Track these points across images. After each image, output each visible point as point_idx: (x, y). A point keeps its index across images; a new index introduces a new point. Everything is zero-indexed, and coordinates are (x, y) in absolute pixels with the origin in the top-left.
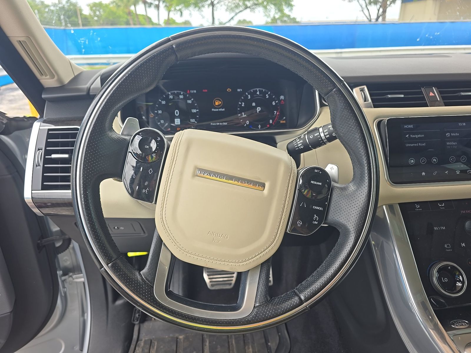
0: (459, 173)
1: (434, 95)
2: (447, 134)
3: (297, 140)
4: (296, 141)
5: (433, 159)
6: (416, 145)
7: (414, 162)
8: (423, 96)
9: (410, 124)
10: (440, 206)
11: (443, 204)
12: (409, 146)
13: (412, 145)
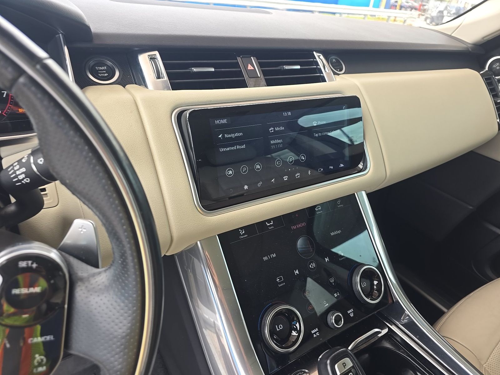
0: (287, 179)
1: (253, 68)
2: (270, 130)
3: (15, 166)
4: (13, 169)
5: (256, 166)
6: (233, 148)
7: (232, 173)
8: (240, 69)
9: (222, 118)
10: (268, 225)
11: (272, 222)
12: (224, 151)
13: (228, 149)
